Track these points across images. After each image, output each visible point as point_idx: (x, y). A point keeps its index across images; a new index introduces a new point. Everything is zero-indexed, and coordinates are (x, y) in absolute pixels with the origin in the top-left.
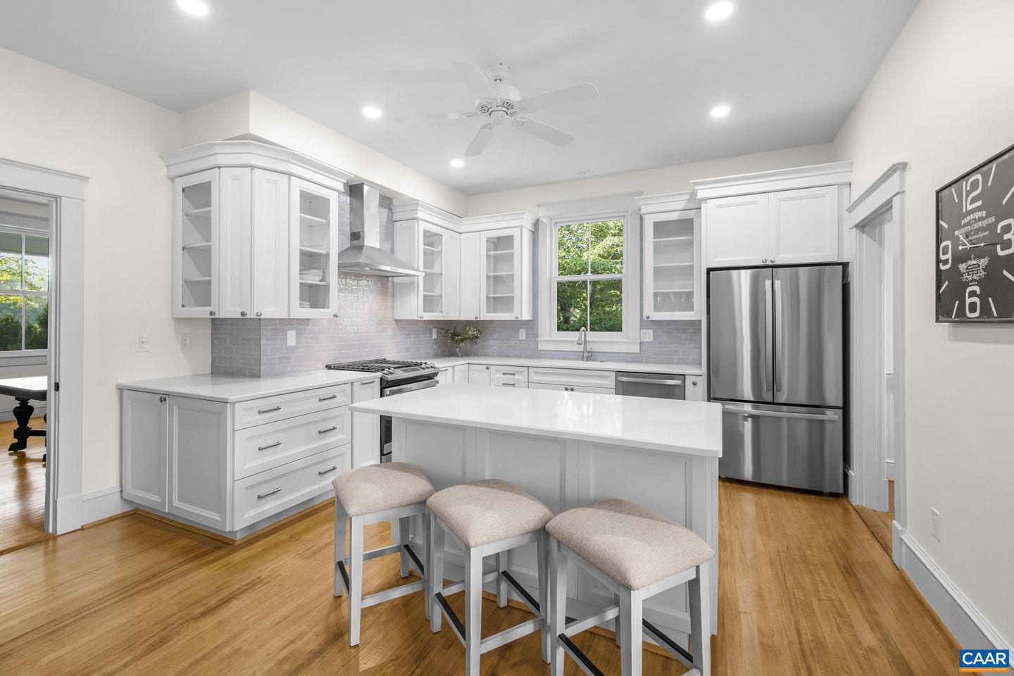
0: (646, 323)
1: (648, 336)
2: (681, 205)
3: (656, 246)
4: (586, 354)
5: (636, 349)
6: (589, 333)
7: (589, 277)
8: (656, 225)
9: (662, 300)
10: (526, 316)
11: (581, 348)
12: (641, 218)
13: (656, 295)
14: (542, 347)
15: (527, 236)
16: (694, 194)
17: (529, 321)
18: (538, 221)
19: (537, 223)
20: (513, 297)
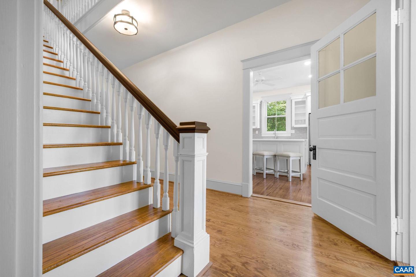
0: (293, 128)
1: (293, 132)
2: (302, 97)
3: (295, 108)
4: (276, 137)
5: (290, 135)
6: (276, 131)
7: (276, 116)
8: (295, 102)
9: (297, 122)
10: (259, 127)
11: (274, 135)
12: (291, 100)
13: (295, 120)
14: (263, 135)
15: (259, 105)
16: (305, 94)
17: (259, 129)
18: (261, 101)
19: (261, 102)
20: (255, 122)
